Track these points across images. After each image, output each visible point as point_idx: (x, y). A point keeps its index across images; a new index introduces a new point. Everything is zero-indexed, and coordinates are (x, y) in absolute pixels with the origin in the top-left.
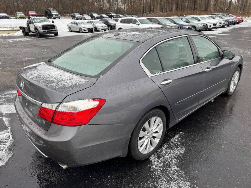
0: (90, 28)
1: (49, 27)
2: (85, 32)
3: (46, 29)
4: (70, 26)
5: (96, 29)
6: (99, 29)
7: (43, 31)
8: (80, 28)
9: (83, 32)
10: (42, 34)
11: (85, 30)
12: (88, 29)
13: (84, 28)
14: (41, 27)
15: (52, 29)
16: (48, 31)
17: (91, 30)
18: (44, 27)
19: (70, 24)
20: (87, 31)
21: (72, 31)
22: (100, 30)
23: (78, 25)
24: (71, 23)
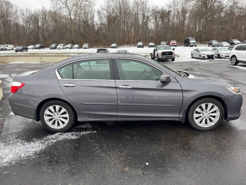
0: (209, 55)
1: (167, 53)
2: (204, 58)
3: (164, 55)
4: (192, 53)
5: (219, 56)
6: (222, 56)
7: (162, 57)
8: (200, 55)
9: (201, 59)
10: (160, 59)
11: (204, 57)
12: (208, 56)
13: (204, 54)
14: (161, 53)
15: (170, 55)
16: (165, 57)
17: (210, 57)
18: (163, 54)
19: (193, 51)
20: (207, 58)
21: (193, 58)
22: (224, 57)
23: (199, 52)
24: (195, 50)
